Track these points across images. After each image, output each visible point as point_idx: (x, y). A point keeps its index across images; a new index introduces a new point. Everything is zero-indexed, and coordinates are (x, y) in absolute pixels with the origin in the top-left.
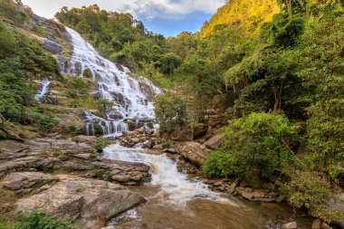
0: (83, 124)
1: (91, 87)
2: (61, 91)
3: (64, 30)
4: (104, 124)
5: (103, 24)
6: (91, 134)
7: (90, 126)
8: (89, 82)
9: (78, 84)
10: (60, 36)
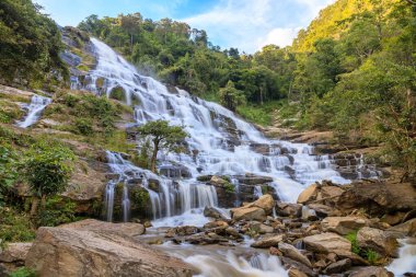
0: (97, 184)
1: (122, 116)
2: (61, 120)
3: (87, 40)
4: (155, 186)
5: (146, 35)
6: (118, 218)
7: (118, 190)
8: (118, 106)
9: (97, 110)
10: (78, 46)
